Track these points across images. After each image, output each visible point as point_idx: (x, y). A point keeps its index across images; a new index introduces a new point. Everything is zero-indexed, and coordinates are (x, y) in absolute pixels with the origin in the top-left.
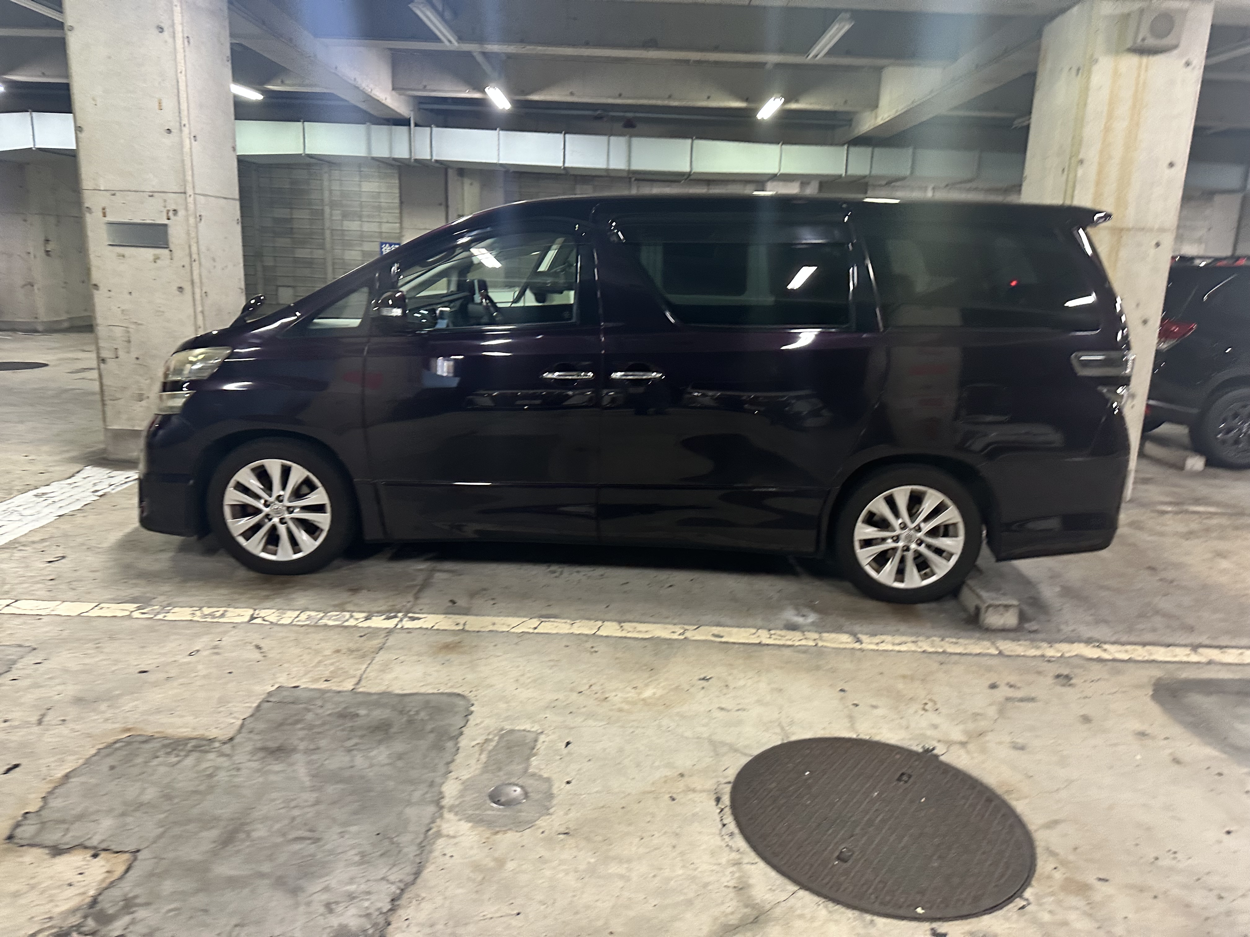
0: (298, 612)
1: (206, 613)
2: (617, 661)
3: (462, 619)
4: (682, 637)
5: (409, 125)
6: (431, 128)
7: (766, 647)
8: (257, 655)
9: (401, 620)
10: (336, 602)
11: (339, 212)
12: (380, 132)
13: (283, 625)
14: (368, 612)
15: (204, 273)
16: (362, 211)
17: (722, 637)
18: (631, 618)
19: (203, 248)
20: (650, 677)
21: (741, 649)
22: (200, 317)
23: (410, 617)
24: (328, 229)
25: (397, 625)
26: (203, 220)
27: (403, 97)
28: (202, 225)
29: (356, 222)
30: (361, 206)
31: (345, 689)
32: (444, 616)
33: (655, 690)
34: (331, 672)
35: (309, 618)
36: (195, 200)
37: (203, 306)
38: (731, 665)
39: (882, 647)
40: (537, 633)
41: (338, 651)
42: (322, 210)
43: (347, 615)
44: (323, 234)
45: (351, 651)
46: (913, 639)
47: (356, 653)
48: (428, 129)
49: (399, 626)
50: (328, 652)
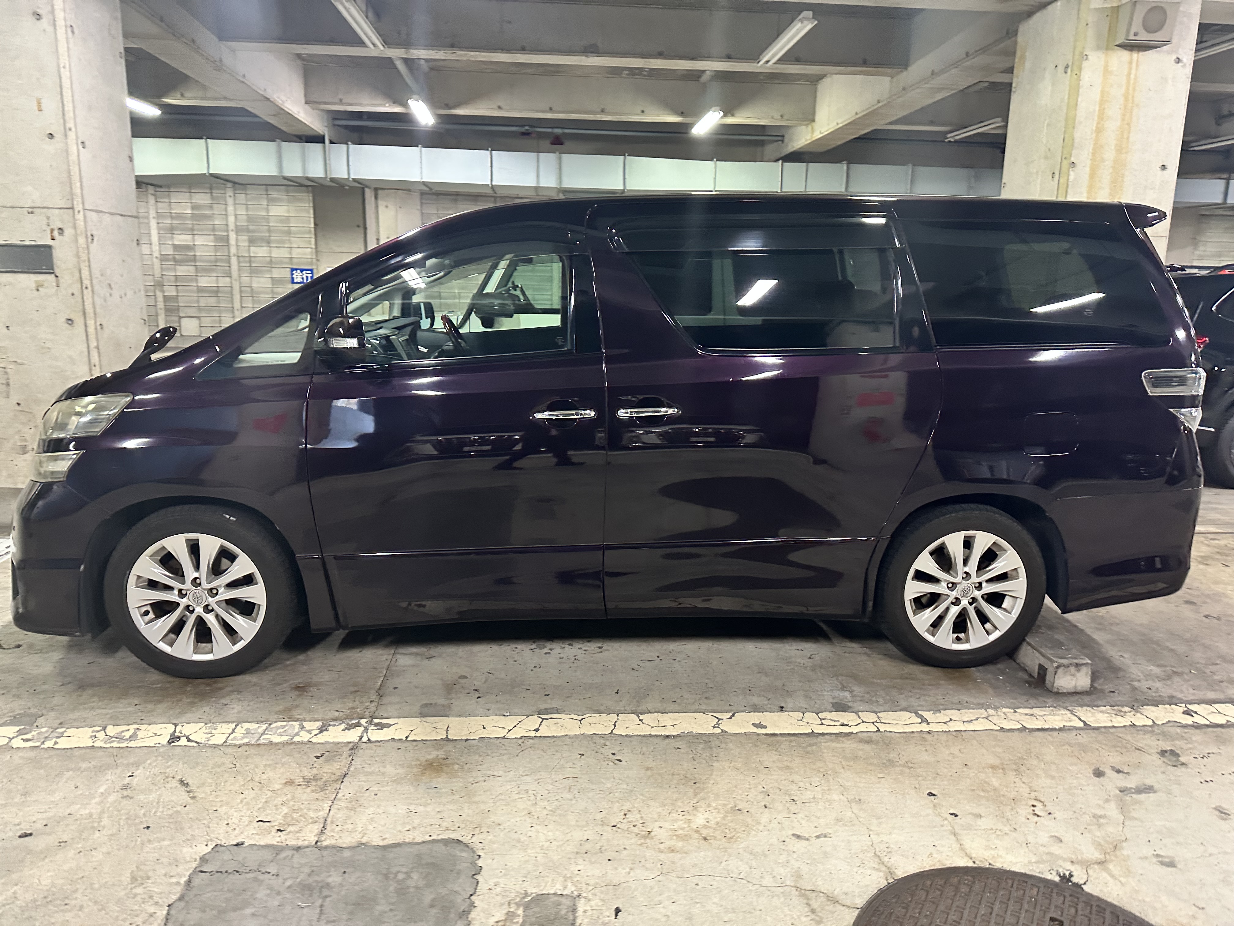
0: (233, 726)
1: (112, 735)
2: (649, 772)
3: (442, 723)
4: (718, 731)
5: (323, 142)
6: (347, 144)
7: (821, 737)
8: (182, 796)
9: (366, 729)
10: (281, 708)
11: (246, 238)
12: (292, 149)
13: (215, 746)
14: (322, 720)
15: (98, 301)
16: (270, 236)
17: (765, 727)
18: (650, 707)
19: (96, 273)
20: (696, 794)
21: (793, 744)
22: (94, 354)
23: (376, 725)
24: (234, 255)
25: (361, 738)
26: (96, 239)
27: (315, 111)
28: (94, 247)
29: (265, 248)
30: (269, 231)
31: (306, 843)
32: (419, 720)
33: (707, 815)
34: (284, 817)
35: (248, 732)
36: (85, 217)
37: (97, 340)
38: (788, 767)
39: (954, 726)
40: (540, 737)
41: (290, 783)
42: (228, 236)
43: (296, 724)
44: (229, 262)
45: (308, 782)
46: (983, 712)
47: (314, 783)
48: (344, 146)
49: (365, 739)
50: (277, 786)
